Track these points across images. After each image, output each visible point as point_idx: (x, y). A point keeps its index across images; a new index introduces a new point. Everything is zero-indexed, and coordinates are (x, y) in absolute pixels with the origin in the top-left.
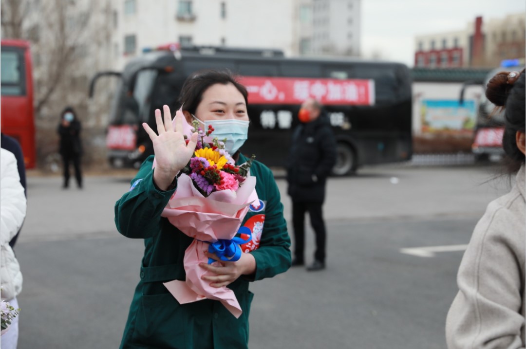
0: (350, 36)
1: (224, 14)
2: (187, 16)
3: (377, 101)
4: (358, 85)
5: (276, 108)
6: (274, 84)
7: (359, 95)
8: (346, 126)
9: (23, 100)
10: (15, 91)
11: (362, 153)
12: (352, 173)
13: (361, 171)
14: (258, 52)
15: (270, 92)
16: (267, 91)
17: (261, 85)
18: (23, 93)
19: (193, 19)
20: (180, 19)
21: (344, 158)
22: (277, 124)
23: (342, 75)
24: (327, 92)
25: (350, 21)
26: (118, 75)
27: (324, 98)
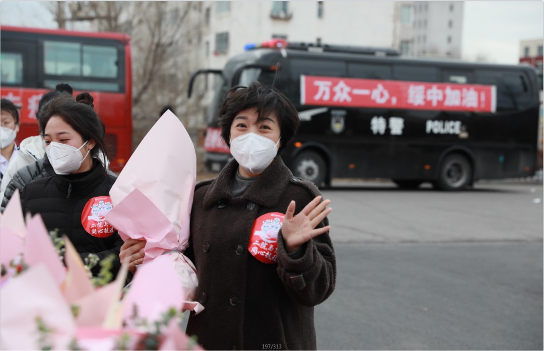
0: (450, 40)
1: (320, 13)
2: (282, 15)
3: (498, 109)
4: (479, 91)
5: (387, 113)
6: (385, 87)
7: (479, 102)
8: (464, 135)
9: (121, 97)
10: (114, 87)
11: (480, 166)
12: (467, 188)
13: (477, 186)
14: (371, 52)
15: (382, 95)
16: (379, 95)
17: (372, 88)
18: (122, 90)
19: (288, 18)
20: (275, 17)
21: (459, 170)
22: (388, 130)
23: (462, 80)
24: (445, 96)
25: (450, 24)
26: (217, 72)
27: (440, 103)
